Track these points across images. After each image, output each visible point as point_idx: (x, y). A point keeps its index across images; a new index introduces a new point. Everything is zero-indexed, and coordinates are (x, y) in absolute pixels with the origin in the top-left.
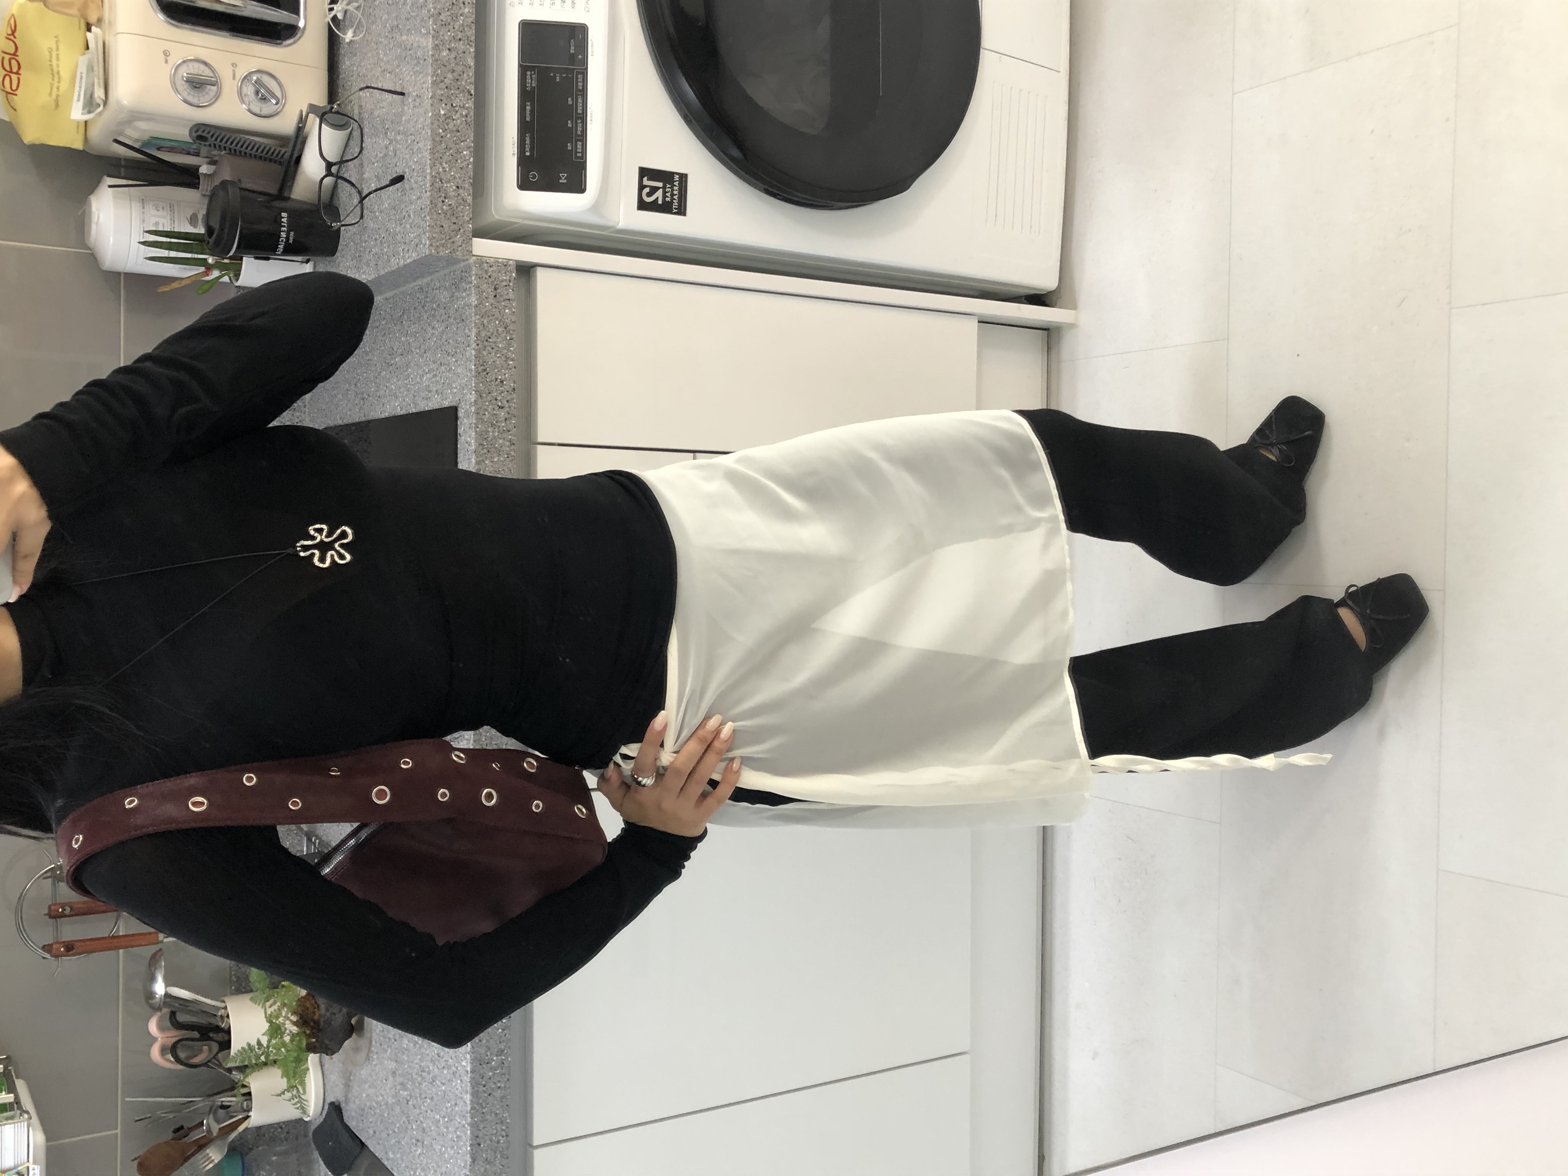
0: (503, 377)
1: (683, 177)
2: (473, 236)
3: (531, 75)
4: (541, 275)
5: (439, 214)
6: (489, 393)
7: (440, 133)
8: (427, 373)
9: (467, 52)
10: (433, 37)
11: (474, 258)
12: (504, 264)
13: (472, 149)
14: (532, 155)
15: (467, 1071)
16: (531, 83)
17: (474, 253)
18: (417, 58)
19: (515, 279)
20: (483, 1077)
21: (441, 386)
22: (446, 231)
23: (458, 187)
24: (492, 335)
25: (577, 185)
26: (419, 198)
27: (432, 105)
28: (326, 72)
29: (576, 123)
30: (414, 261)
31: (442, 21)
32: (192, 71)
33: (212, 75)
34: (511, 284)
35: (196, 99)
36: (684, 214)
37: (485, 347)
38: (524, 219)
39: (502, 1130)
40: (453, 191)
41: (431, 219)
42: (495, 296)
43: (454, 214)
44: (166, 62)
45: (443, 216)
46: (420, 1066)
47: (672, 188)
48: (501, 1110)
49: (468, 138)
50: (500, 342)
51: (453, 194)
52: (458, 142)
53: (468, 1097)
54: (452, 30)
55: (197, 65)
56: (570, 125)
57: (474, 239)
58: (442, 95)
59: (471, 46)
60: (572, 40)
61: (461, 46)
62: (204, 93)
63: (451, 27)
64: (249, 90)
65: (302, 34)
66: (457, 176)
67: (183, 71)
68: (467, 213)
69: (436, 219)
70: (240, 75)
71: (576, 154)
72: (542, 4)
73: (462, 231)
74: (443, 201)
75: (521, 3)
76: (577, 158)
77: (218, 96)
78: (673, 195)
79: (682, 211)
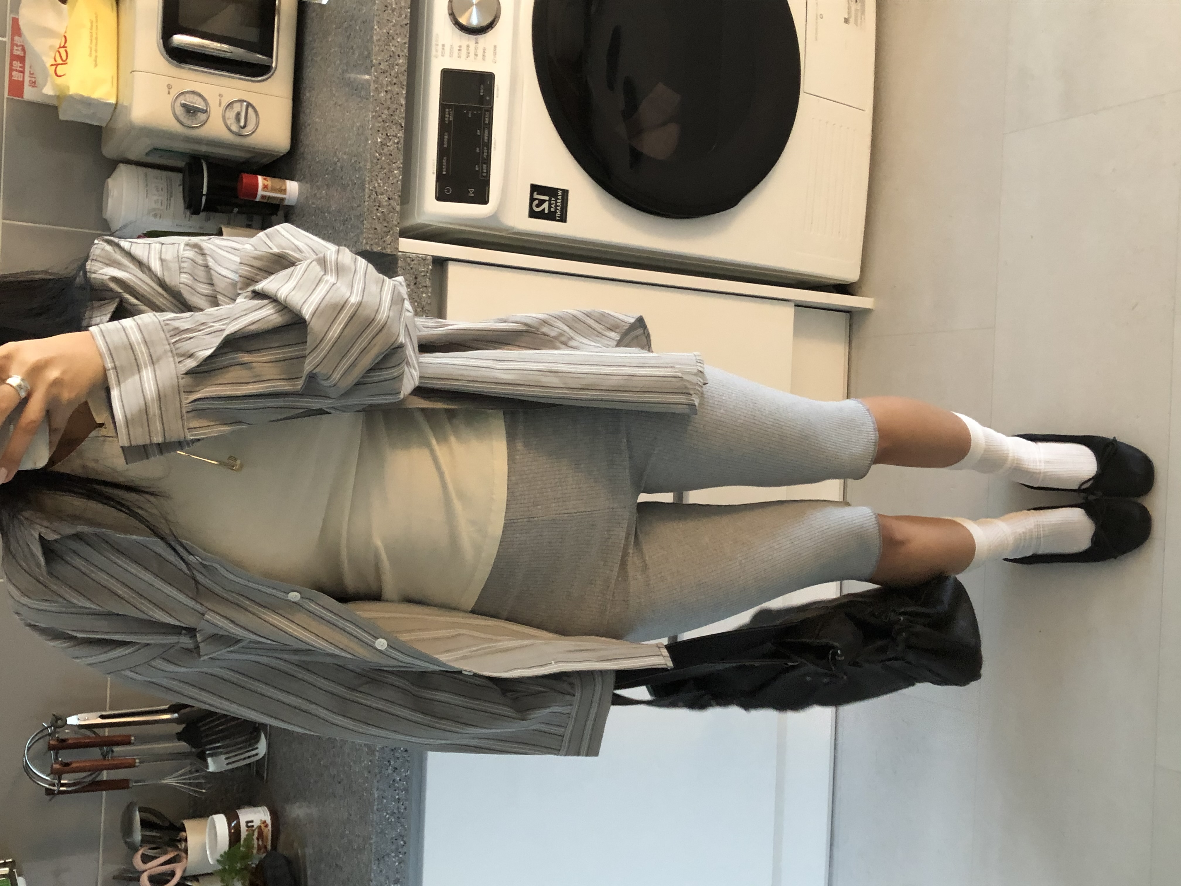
1: (565, 192)
2: (400, 236)
3: (449, 112)
4: (451, 267)
5: (374, 219)
7: (377, 157)
9: (400, 94)
10: (374, 81)
11: (400, 254)
12: (424, 258)
13: (401, 169)
14: (447, 173)
16: (449, 118)
17: (400, 250)
19: (431, 270)
22: (379, 232)
23: (389, 199)
25: (482, 198)
26: (359, 206)
27: (371, 134)
28: (292, 101)
29: (483, 150)
31: (381, 69)
32: (188, 101)
33: (203, 103)
34: (428, 274)
35: (190, 121)
36: (565, 220)
38: (440, 222)
40: (386, 201)
41: (367, 223)
42: (415, 284)
43: (385, 221)
44: (169, 93)
45: (377, 220)
47: (556, 201)
49: (399, 160)
51: (385, 203)
52: (391, 163)
54: (390, 77)
55: (192, 96)
56: (478, 151)
57: (400, 239)
58: (379, 127)
59: (403, 89)
60: (482, 86)
61: (396, 89)
62: (197, 117)
63: (388, 74)
64: (231, 115)
65: (275, 71)
66: (388, 189)
67: (182, 100)
68: (395, 219)
69: (372, 223)
70: (224, 103)
71: (482, 174)
72: (459, 57)
73: (391, 232)
74: (377, 210)
75: (443, 56)
76: (483, 176)
77: (207, 119)
78: (556, 206)
79: (563, 219)
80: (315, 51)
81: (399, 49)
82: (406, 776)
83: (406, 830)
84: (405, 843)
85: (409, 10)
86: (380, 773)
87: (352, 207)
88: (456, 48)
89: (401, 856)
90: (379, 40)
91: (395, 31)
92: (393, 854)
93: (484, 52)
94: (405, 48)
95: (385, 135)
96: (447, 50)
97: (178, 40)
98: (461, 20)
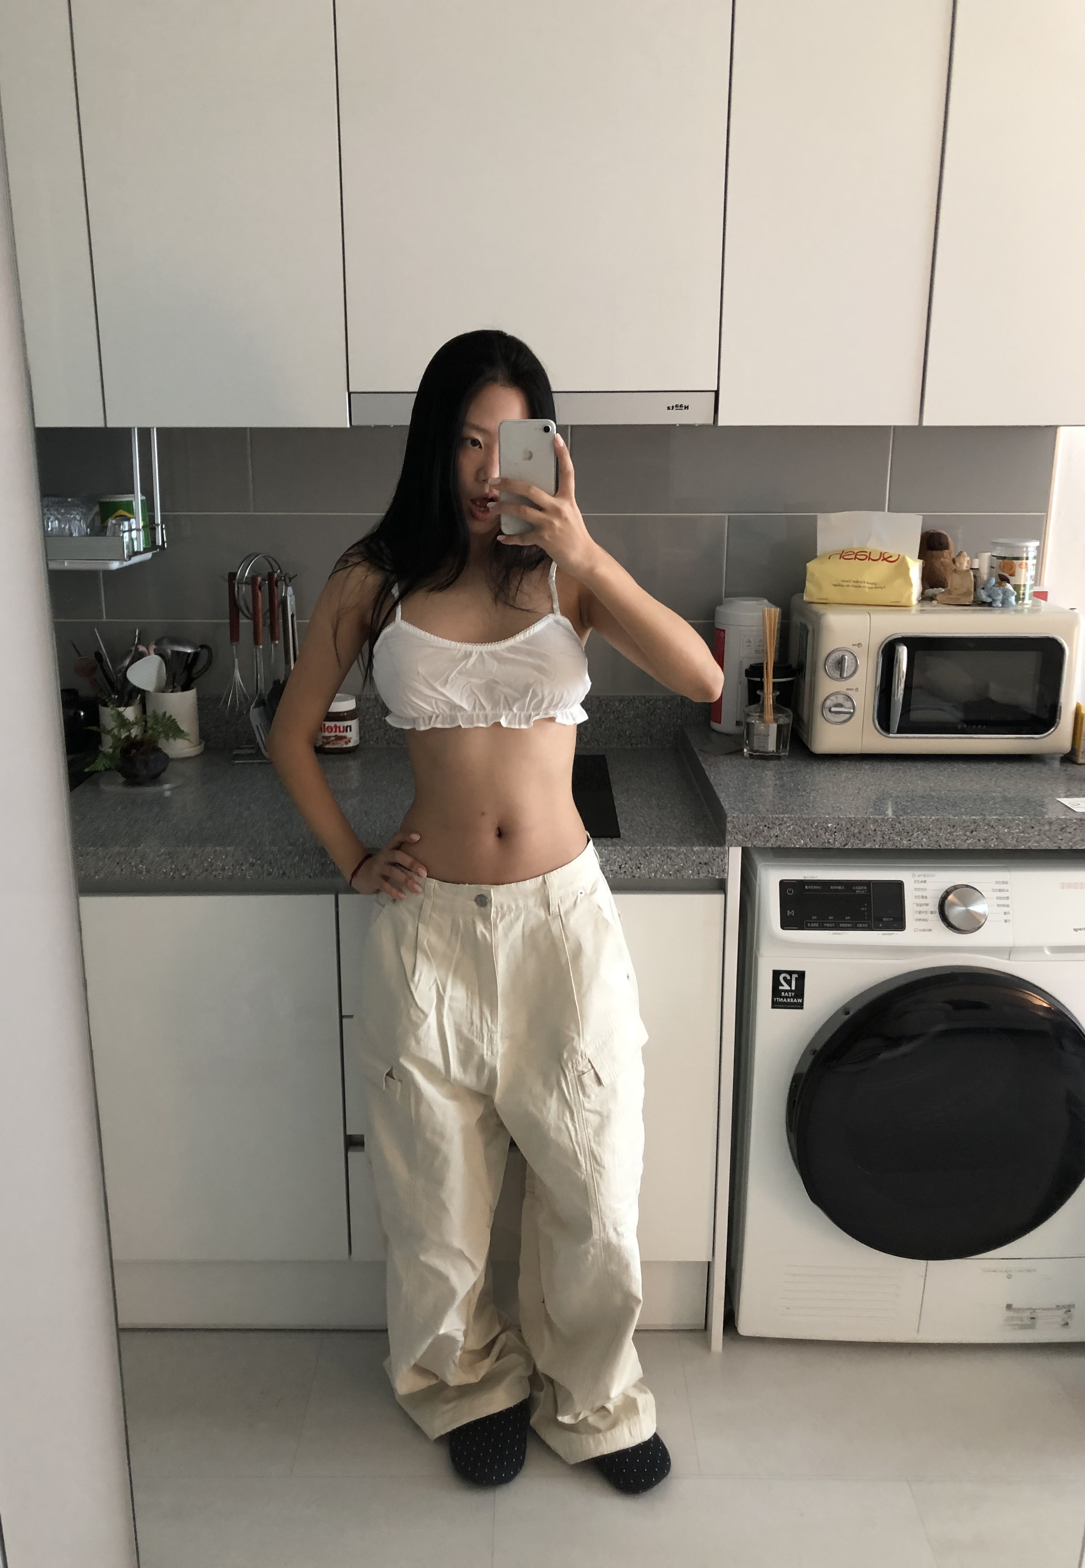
0: (642, 869)
1: (800, 1006)
2: (743, 848)
3: (864, 890)
4: (718, 898)
5: (756, 823)
6: (630, 859)
7: (814, 823)
8: (644, 819)
9: (875, 843)
10: (883, 819)
11: (727, 848)
12: (724, 871)
13: (805, 847)
14: (808, 890)
16: (859, 890)
17: (730, 848)
18: (868, 809)
19: (714, 878)
21: (635, 828)
22: (746, 829)
23: (777, 836)
24: (673, 861)
25: (787, 923)
26: (767, 810)
27: (834, 818)
28: (859, 752)
29: (832, 923)
30: (722, 807)
31: (895, 825)
32: (849, 661)
33: (849, 675)
34: (710, 875)
35: (831, 663)
36: (773, 1007)
37: (664, 856)
38: (760, 886)
40: (774, 835)
41: (753, 818)
42: (700, 863)
43: (757, 833)
44: (853, 645)
45: (755, 825)
47: (792, 997)
49: (813, 845)
50: (667, 867)
51: (772, 834)
52: (809, 837)
54: (889, 832)
55: (854, 665)
56: (830, 918)
57: (741, 848)
58: (842, 825)
59: (880, 846)
60: (892, 919)
61: (879, 839)
62: (835, 670)
63: (892, 831)
64: (841, 699)
65: (886, 736)
66: (785, 836)
67: (849, 657)
68: (759, 843)
69: (752, 821)
70: (850, 693)
71: (809, 922)
72: (916, 897)
73: (746, 839)
74: (765, 826)
75: (915, 882)
76: (807, 923)
77: (836, 679)
78: (787, 997)
79: (775, 1005)
80: (908, 771)
81: (916, 840)
85: (953, 848)
87: (766, 804)
88: (924, 894)
90: (921, 820)
91: (932, 836)
93: (924, 920)
94: (917, 845)
95: (836, 830)
96: (922, 885)
97: (903, 651)
98: (951, 897)
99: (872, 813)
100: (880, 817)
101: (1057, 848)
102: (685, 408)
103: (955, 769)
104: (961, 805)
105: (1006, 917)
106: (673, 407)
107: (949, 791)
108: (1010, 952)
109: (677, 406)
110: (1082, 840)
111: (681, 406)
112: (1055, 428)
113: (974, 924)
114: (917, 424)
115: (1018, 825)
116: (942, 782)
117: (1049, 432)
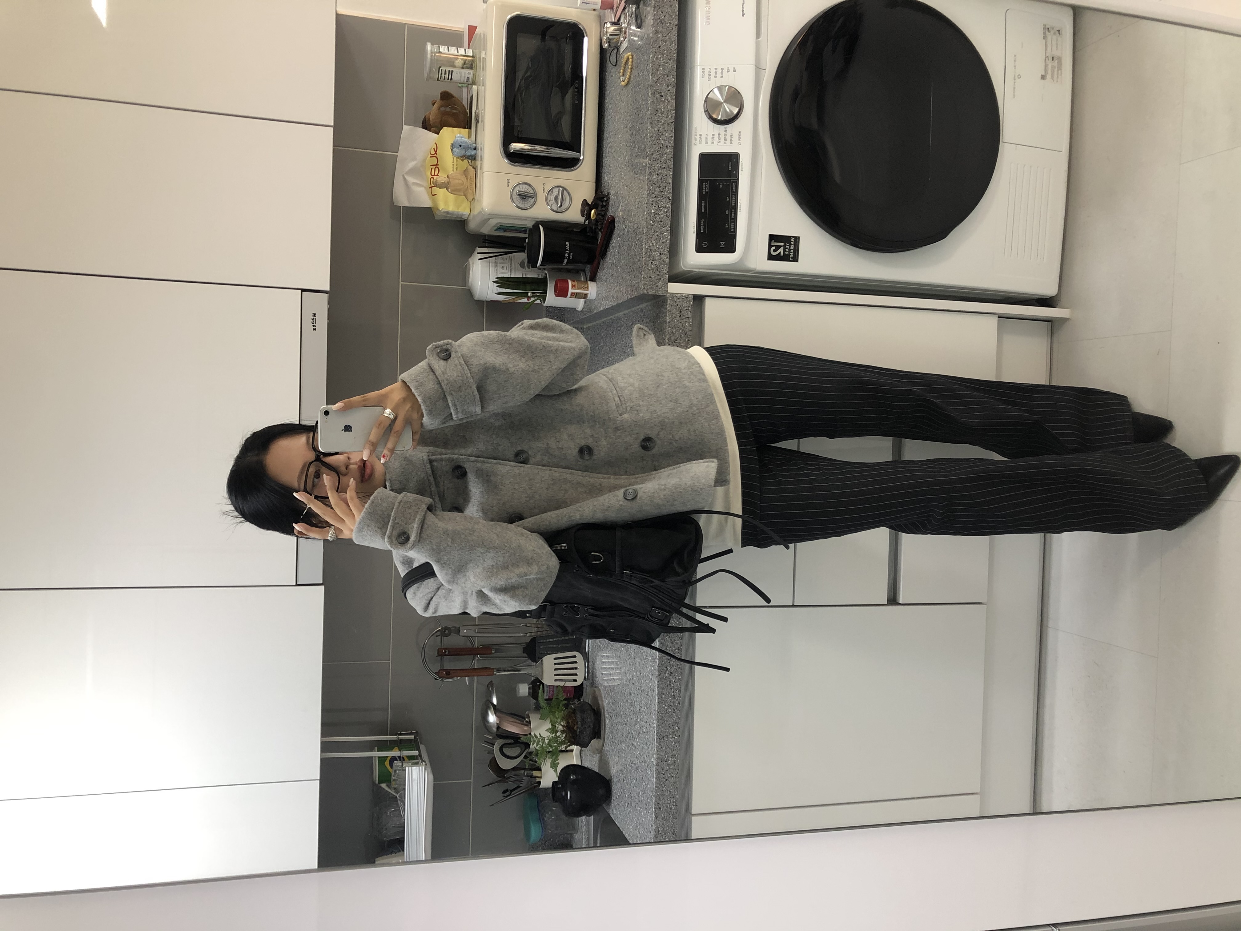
1: (797, 239)
2: (669, 282)
3: (705, 185)
4: (708, 302)
5: (649, 270)
7: (651, 224)
9: (668, 175)
10: (649, 168)
11: (669, 294)
12: (686, 297)
13: (669, 231)
14: (705, 231)
15: (654, 765)
16: (705, 190)
17: (669, 292)
18: (640, 180)
19: (692, 305)
20: (663, 769)
22: (653, 279)
23: (660, 254)
25: (731, 249)
26: (639, 261)
27: (647, 207)
28: (595, 184)
29: (731, 211)
30: (636, 296)
31: (654, 158)
32: (521, 190)
33: (532, 191)
34: (690, 309)
35: (524, 205)
36: (797, 261)
38: (700, 269)
39: (674, 802)
40: (658, 256)
41: (645, 273)
42: (680, 316)
43: (657, 271)
44: (508, 186)
45: (652, 271)
46: (631, 760)
47: (789, 246)
48: (673, 790)
49: (668, 225)
51: (658, 258)
52: (662, 228)
53: (654, 780)
55: (524, 186)
56: (727, 213)
57: (669, 283)
58: (653, 201)
59: (671, 171)
60: (730, 163)
61: (665, 172)
62: (528, 201)
63: (659, 161)
64: (552, 198)
65: (582, 163)
66: (660, 247)
67: (517, 190)
68: (665, 269)
69: (647, 274)
70: (547, 189)
71: (730, 230)
72: (713, 143)
73: (662, 279)
74: (652, 263)
75: (700, 143)
76: (731, 232)
77: (535, 203)
78: (790, 250)
79: (795, 259)
80: (610, 145)
81: (667, 141)
82: (679, 679)
83: (679, 718)
84: (679, 728)
85: (674, 112)
86: (659, 675)
87: (634, 261)
88: (710, 137)
89: (676, 738)
90: (651, 137)
91: (663, 128)
92: (671, 736)
93: (731, 137)
94: (672, 141)
95: (657, 206)
96: (703, 138)
97: (515, 146)
98: (714, 116)
99: (644, 176)
100: (647, 170)
101: (677, 28)
102: (314, 316)
103: (610, 107)
104: (640, 104)
105: (731, 70)
106: (314, 326)
107: (627, 114)
108: (758, 69)
109: (313, 323)
110: (671, 6)
111: (313, 319)
112: (338, 16)
113: (734, 96)
114: (332, 128)
115: (657, 58)
116: (620, 118)
117: (341, 20)
